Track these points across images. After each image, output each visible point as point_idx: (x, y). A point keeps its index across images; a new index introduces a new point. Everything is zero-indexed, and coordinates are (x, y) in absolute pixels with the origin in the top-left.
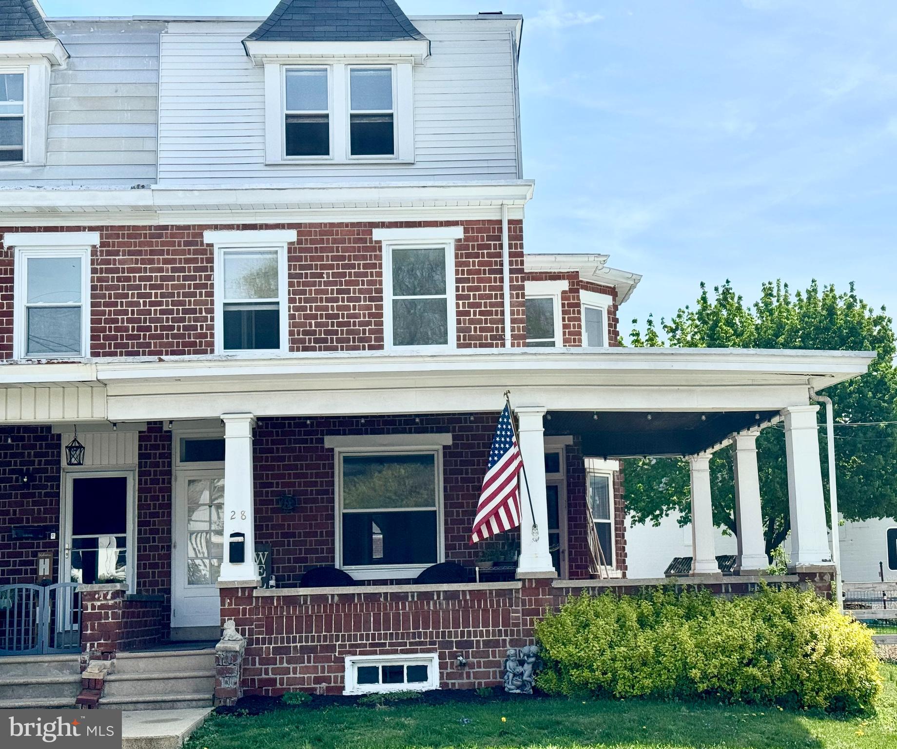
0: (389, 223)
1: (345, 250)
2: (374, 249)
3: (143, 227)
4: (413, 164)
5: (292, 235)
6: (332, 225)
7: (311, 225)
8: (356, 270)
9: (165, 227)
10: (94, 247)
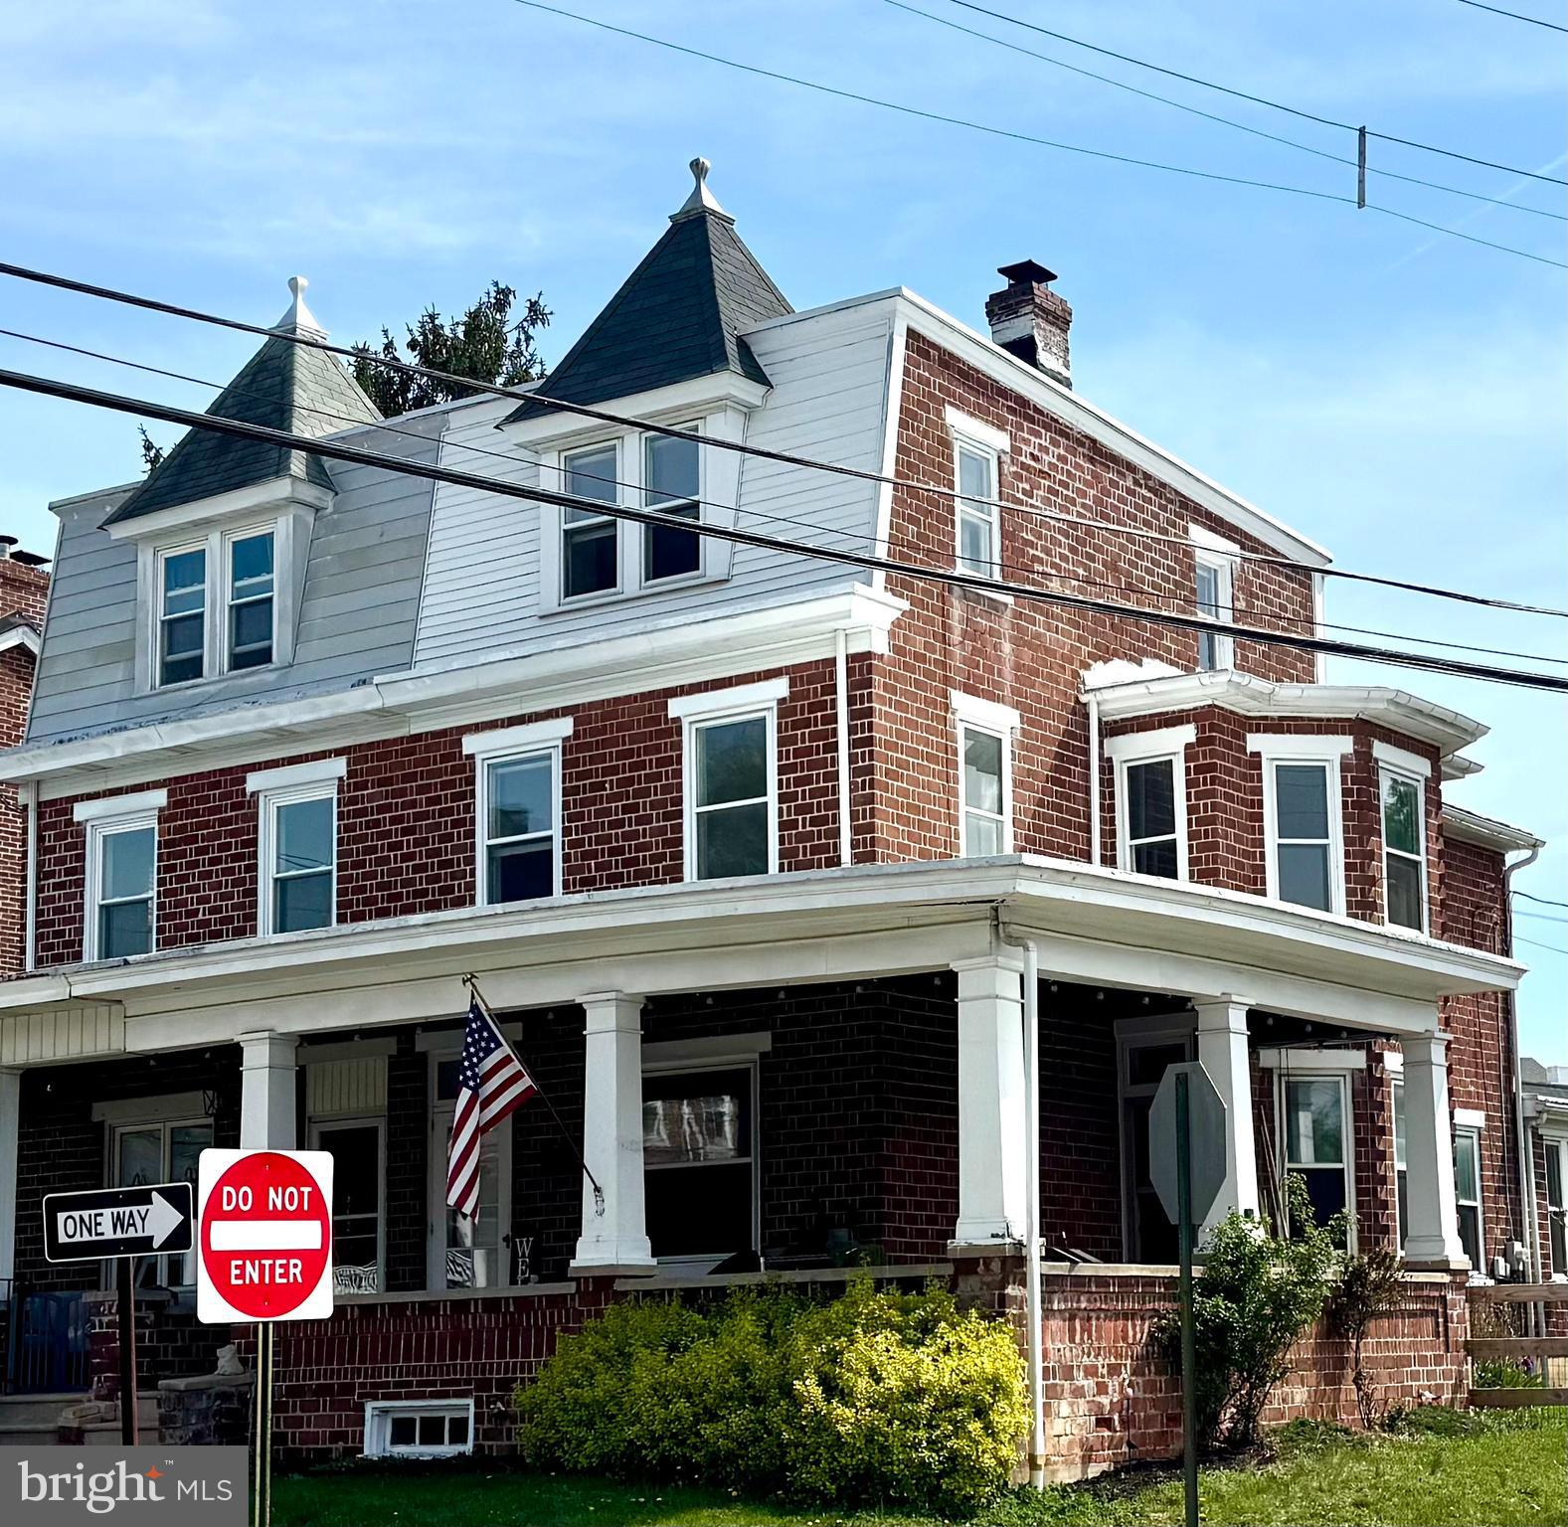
0: (691, 685)
1: (633, 739)
2: (668, 733)
3: (395, 740)
4: (727, 581)
5: (565, 726)
6: (617, 700)
7: (592, 705)
8: (648, 771)
9: (418, 737)
10: (341, 779)
